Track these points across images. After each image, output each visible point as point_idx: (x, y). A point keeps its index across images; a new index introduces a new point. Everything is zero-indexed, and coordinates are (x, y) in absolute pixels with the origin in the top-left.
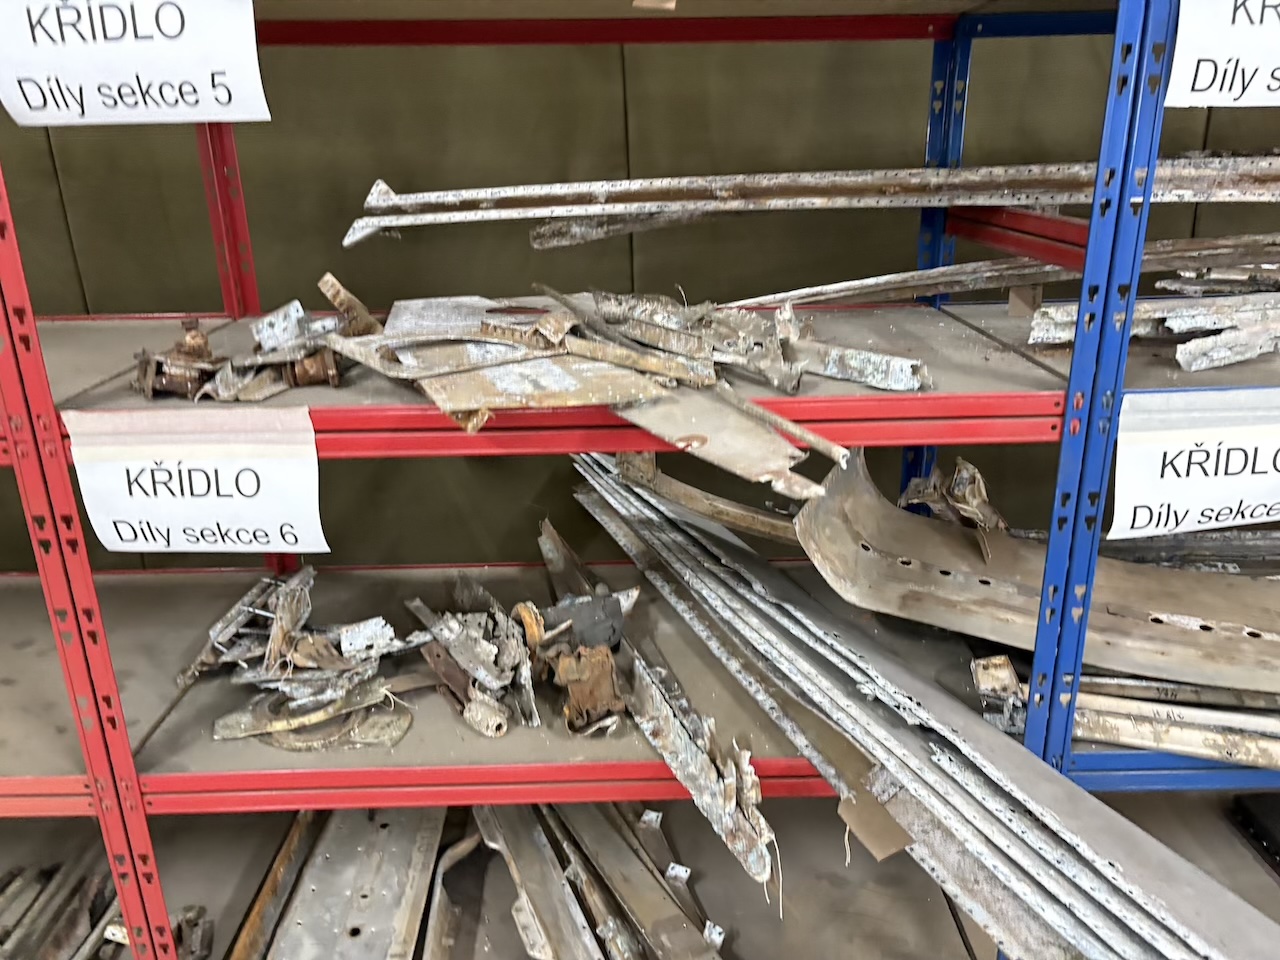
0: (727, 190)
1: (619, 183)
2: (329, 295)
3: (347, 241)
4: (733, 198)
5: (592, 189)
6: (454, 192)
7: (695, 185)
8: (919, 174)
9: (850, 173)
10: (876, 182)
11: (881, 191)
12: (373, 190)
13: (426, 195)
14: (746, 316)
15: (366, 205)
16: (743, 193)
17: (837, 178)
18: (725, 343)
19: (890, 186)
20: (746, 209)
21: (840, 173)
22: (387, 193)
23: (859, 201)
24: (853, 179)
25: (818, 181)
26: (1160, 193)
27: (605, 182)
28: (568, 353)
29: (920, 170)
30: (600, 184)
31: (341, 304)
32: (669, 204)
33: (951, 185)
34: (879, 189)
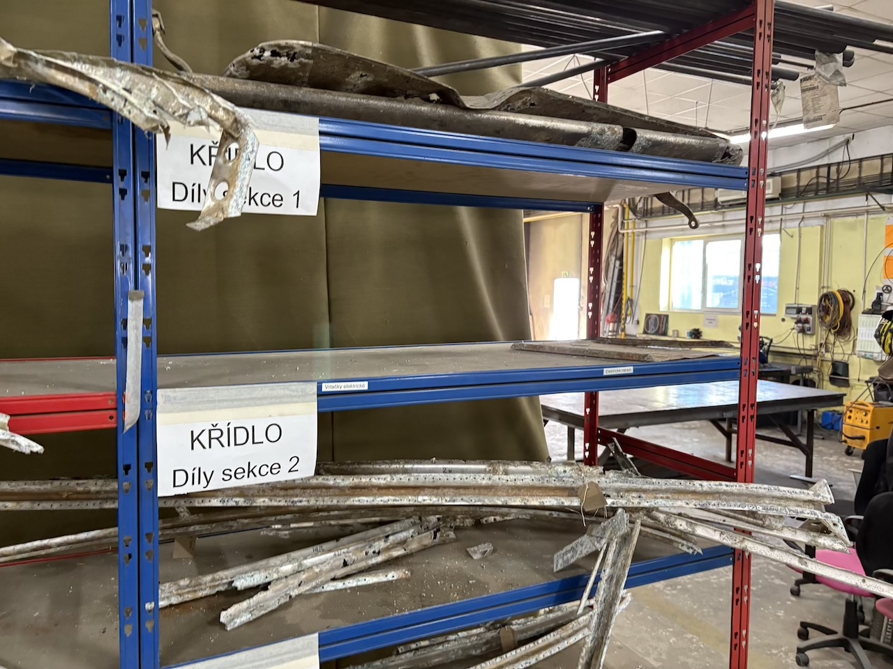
8: (84, 483)
9: (37, 482)
10: (53, 489)
17: (26, 487)
19: (64, 492)
21: (29, 482)
23: (39, 505)
24: (38, 487)
26: (226, 500)
29: (84, 481)
33: (106, 492)
34: (57, 493)
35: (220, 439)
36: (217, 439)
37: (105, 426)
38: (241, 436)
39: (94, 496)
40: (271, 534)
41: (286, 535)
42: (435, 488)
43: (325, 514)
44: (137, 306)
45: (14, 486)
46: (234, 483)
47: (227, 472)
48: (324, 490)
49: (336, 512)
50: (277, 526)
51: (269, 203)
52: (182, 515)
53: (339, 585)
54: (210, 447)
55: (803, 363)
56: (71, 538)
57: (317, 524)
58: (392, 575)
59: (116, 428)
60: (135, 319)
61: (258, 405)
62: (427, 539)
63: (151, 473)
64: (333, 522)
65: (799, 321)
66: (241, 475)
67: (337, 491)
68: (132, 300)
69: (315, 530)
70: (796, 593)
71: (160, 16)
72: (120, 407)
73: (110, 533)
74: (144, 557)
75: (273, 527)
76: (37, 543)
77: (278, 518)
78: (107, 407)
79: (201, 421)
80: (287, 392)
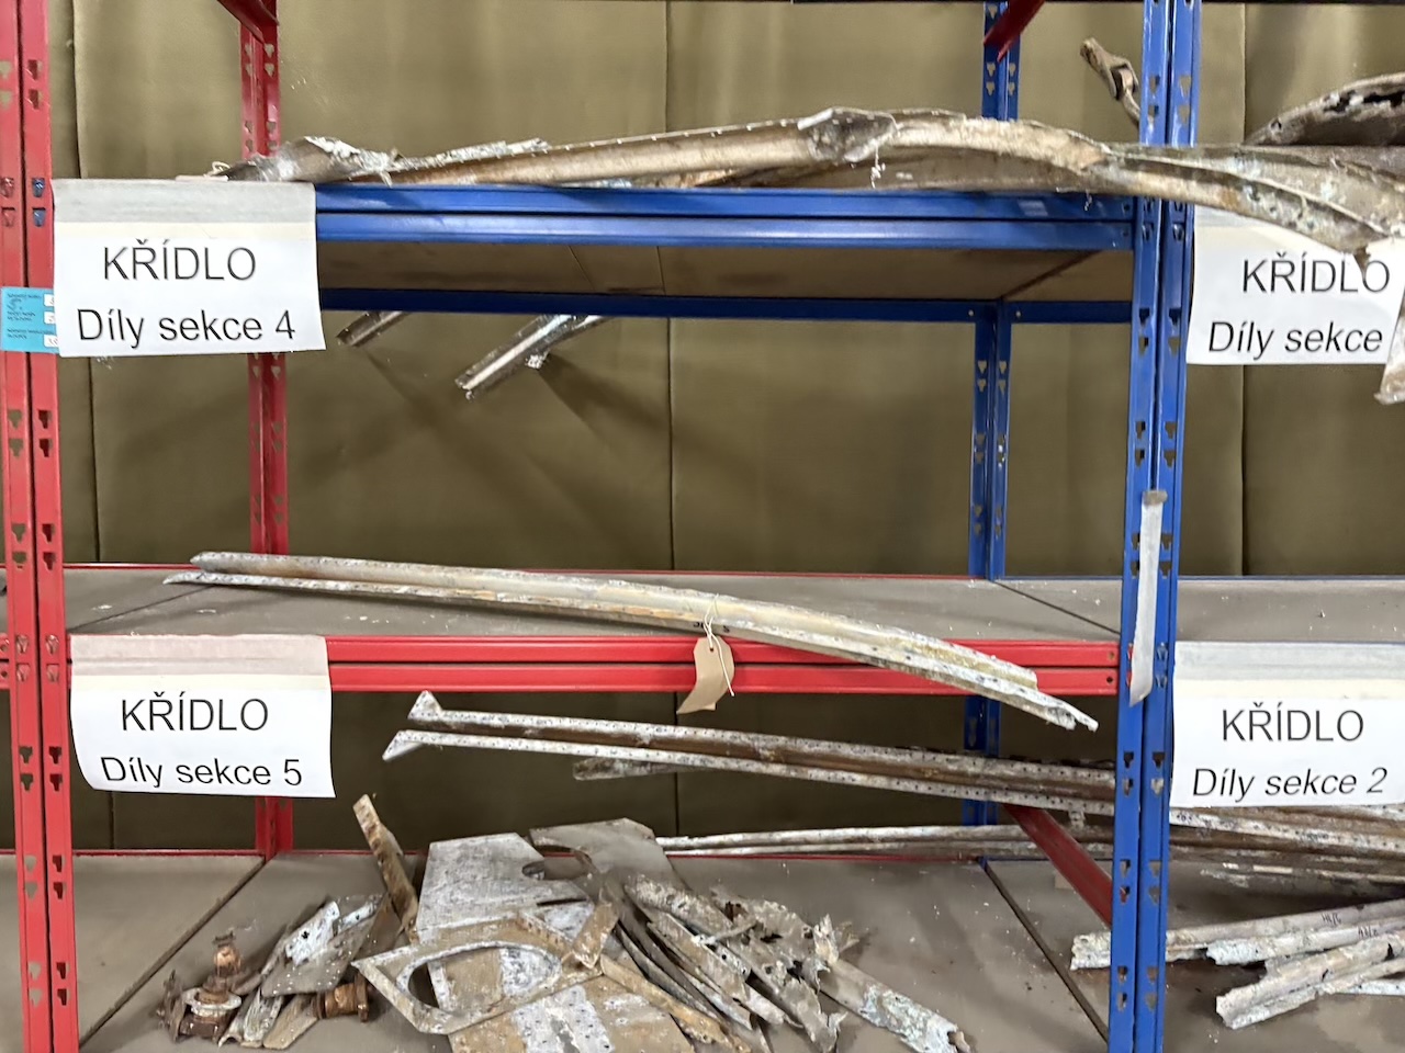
0: (769, 750)
1: (663, 727)
2: (364, 826)
3: (388, 755)
4: (777, 761)
5: (638, 730)
6: (500, 715)
7: (737, 741)
8: (956, 761)
9: (889, 750)
10: (914, 763)
11: (919, 775)
12: (418, 701)
13: (472, 714)
14: (786, 915)
15: (410, 717)
16: (784, 757)
17: (876, 755)
18: (764, 966)
19: (929, 768)
20: (787, 776)
21: (879, 749)
22: (432, 706)
23: (898, 783)
25: (858, 755)
27: (649, 725)
28: (603, 975)
29: (957, 757)
30: (644, 726)
31: (376, 845)
32: (712, 758)
33: (988, 777)
34: (918, 770)
35: (1266, 727)
36: (1262, 726)
37: (1101, 691)
38: (1299, 725)
39: (968, 781)
40: (1218, 876)
41: (1241, 881)
43: (1332, 859)
44: (1153, 514)
45: (859, 752)
46: (1281, 800)
47: (1274, 781)
48: (1359, 823)
49: (1353, 860)
50: (1231, 866)
51: (1359, 346)
52: (1074, 823)
54: (1251, 738)
56: (900, 831)
57: (1299, 872)
59: (1117, 696)
60: (1150, 534)
61: (1326, 678)
63: (1160, 770)
64: (1325, 873)
66: (1294, 788)
67: (1386, 828)
68: (1147, 504)
69: (1290, 881)
71: (1129, 65)
72: (1121, 666)
73: (957, 833)
74: (1147, 896)
75: (1225, 865)
76: (851, 832)
77: (1243, 853)
78: (1105, 664)
79: (1239, 695)
80: (1373, 660)
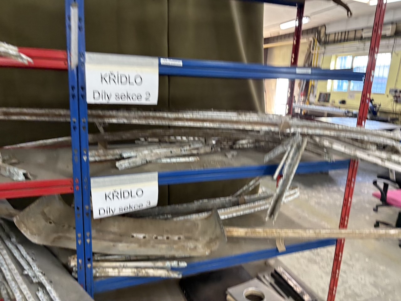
11: (48, 115)
42: (212, 121)
53: (168, 160)
55: (394, 116)
58: (191, 159)
62: (208, 149)
63: (84, 91)
65: (395, 96)
70: (376, 210)
